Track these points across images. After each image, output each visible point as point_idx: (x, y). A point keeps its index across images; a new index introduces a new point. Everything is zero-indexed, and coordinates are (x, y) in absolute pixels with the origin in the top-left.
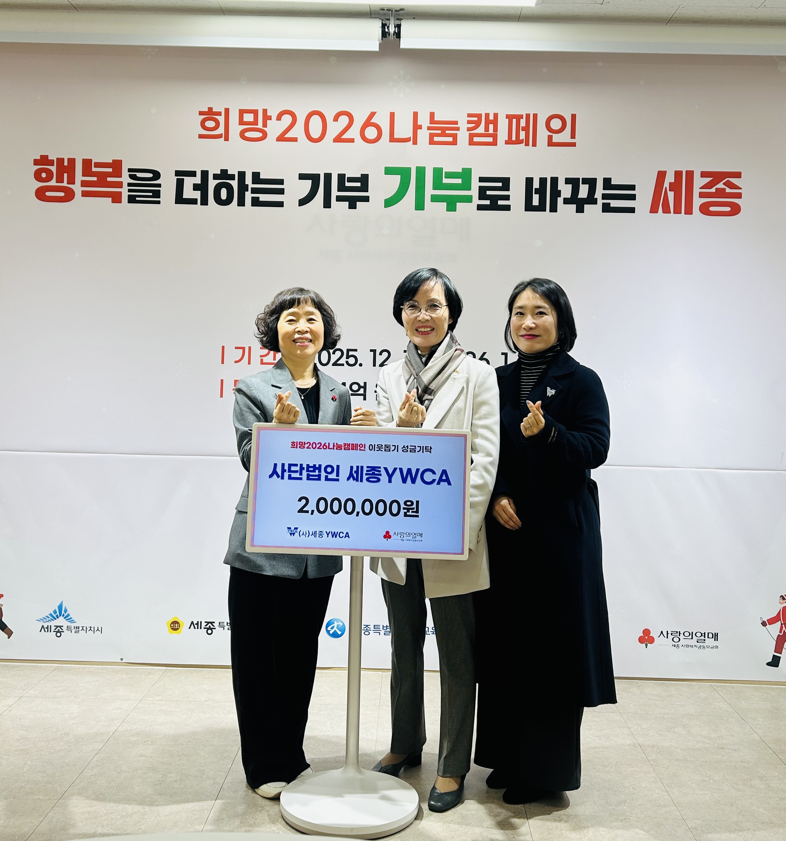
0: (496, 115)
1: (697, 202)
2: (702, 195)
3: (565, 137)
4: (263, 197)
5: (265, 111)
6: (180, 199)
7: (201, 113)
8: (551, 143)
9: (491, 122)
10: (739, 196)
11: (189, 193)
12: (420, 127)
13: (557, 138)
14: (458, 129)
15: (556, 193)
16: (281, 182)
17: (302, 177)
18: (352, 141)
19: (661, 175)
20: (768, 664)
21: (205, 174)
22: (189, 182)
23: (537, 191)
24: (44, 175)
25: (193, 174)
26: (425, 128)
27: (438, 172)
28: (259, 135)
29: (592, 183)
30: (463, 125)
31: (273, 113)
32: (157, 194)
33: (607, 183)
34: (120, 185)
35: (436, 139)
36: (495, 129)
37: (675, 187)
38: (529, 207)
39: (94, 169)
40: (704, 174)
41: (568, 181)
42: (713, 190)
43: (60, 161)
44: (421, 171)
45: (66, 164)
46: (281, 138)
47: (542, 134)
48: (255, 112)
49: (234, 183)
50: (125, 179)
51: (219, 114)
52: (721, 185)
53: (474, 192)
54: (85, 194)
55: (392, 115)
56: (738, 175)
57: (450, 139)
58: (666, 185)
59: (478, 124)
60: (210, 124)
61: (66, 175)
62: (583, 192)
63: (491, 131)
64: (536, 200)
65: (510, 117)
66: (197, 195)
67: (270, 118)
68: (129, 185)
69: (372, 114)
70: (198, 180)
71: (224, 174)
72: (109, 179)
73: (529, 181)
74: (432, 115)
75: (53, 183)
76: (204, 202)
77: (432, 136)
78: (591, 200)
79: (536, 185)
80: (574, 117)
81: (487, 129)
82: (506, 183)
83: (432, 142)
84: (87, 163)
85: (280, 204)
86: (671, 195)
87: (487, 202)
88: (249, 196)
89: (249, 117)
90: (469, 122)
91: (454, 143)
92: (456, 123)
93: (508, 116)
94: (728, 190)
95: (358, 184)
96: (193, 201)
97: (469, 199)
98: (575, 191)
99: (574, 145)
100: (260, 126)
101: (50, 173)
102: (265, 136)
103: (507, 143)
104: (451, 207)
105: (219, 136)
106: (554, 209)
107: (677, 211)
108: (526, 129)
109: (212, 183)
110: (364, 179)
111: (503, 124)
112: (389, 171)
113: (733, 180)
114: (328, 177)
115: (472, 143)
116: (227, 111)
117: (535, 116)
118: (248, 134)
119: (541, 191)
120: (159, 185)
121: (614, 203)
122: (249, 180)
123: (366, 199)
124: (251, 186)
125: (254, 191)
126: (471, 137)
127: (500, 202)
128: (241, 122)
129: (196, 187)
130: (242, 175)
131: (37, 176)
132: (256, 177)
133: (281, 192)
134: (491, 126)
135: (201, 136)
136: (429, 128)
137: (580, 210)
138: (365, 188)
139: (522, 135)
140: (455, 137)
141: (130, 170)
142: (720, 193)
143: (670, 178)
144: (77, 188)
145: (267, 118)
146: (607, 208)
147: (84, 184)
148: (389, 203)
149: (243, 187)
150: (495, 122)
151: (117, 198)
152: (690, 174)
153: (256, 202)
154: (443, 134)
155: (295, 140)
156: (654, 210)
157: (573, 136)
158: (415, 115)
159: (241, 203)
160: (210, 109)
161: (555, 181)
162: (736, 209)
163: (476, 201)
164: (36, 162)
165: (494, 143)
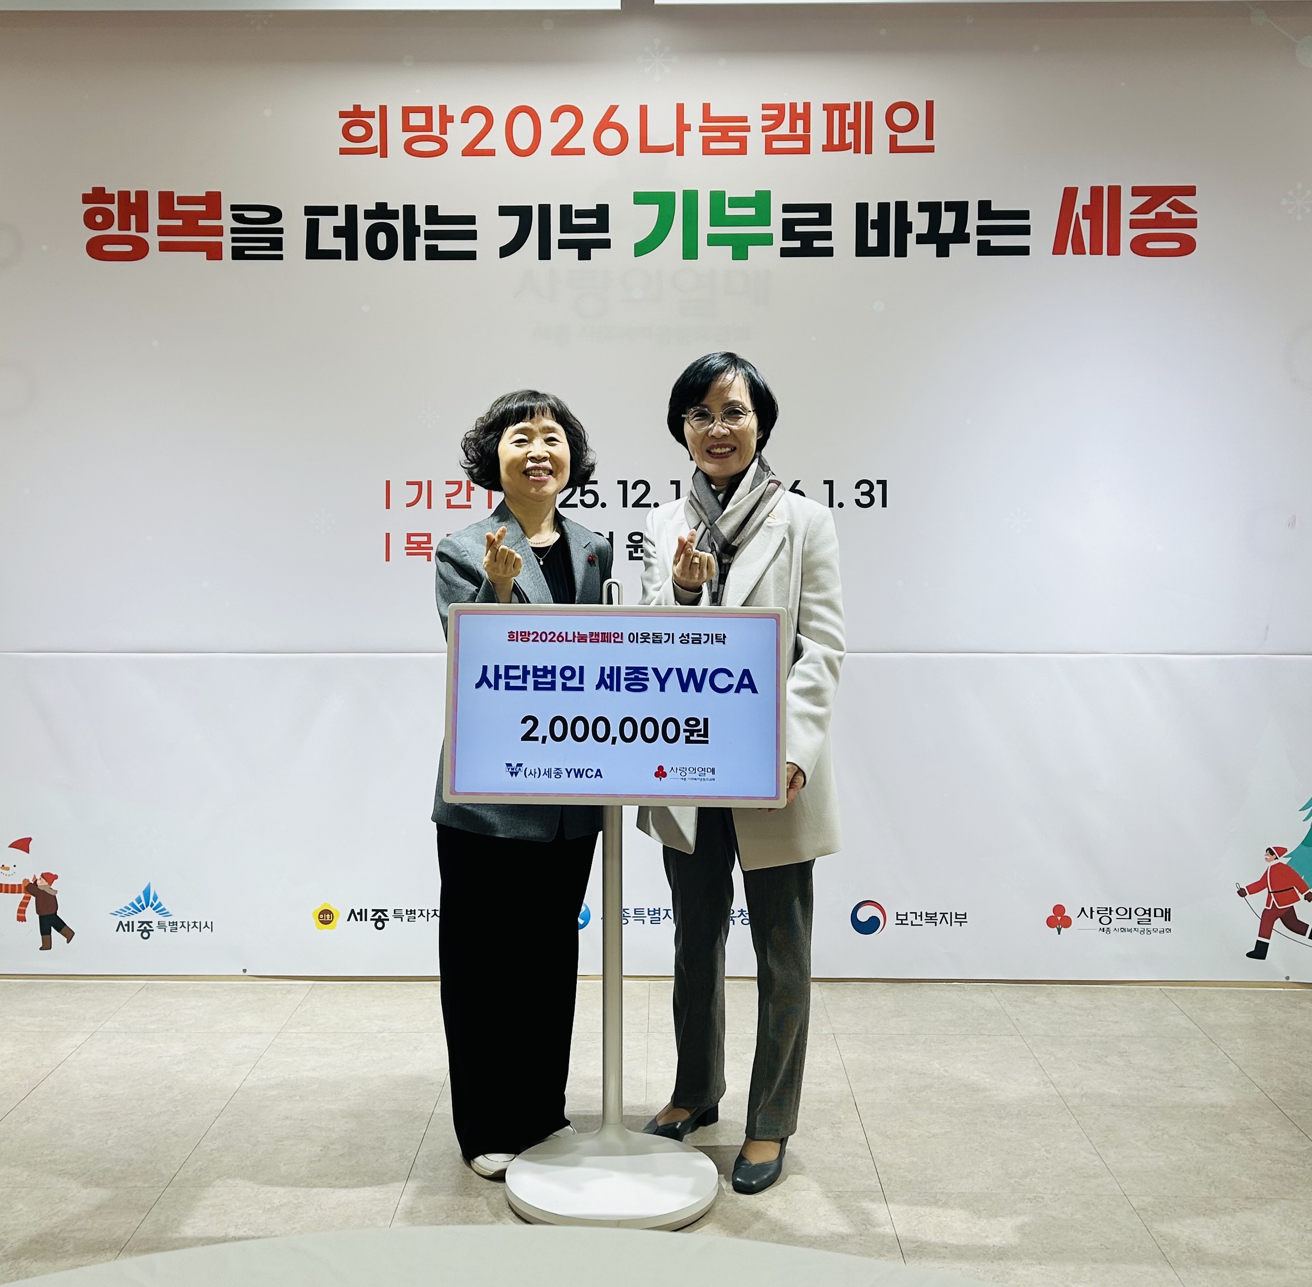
0: (807, 106)
1: (1127, 234)
2: (1134, 224)
3: (916, 137)
4: (444, 245)
5: (443, 109)
6: (313, 252)
7: (343, 115)
8: (894, 148)
9: (800, 116)
10: (1193, 224)
11: (327, 241)
12: (688, 128)
13: (903, 140)
14: (747, 129)
15: (904, 227)
16: (471, 220)
17: (505, 211)
18: (581, 152)
19: (1070, 194)
20: (1249, 955)
21: (351, 211)
22: (327, 224)
23: (875, 224)
24: (99, 219)
25: (332, 211)
26: (695, 128)
27: (717, 198)
28: (434, 146)
29: (960, 209)
30: (756, 123)
31: (456, 111)
32: (277, 244)
33: (985, 209)
34: (219, 231)
35: (713, 146)
36: (807, 128)
37: (1094, 212)
38: (862, 249)
39: (177, 208)
40: (1137, 191)
41: (923, 207)
42: (1152, 216)
43: (124, 195)
44: (691, 197)
45: (133, 200)
46: (470, 151)
47: (881, 133)
48: (428, 111)
49: (398, 225)
50: (227, 221)
51: (371, 115)
52: (1163, 208)
53: (776, 228)
54: (165, 247)
55: (643, 110)
56: (1190, 191)
57: (736, 146)
58: (1078, 209)
59: (779, 120)
60: (357, 131)
61: (133, 218)
62: (948, 222)
63: (800, 131)
64: (873, 238)
65: (829, 108)
66: (340, 244)
67: (451, 119)
68: (234, 230)
69: (613, 109)
70: (340, 220)
71: (381, 211)
72: (201, 223)
73: (862, 209)
74: (706, 107)
75: (114, 230)
76: (352, 255)
77: (706, 141)
78: (960, 236)
79: (873, 214)
80: (930, 105)
81: (793, 128)
82: (825, 212)
83: (707, 151)
84: (166, 198)
85: (471, 256)
86: (1085, 225)
87: (797, 244)
88: (421, 243)
89: (417, 119)
90: (765, 118)
91: (742, 151)
92: (745, 119)
93: (826, 107)
94: (1175, 215)
95: (593, 221)
96: (334, 255)
97: (767, 240)
98: (935, 222)
99: (931, 149)
100: (436, 132)
101: (107, 215)
102: (444, 147)
103: (825, 149)
104: (740, 254)
105: (372, 150)
106: (901, 251)
107: (1096, 250)
108: (855, 126)
109: (363, 225)
110: (602, 213)
111: (818, 119)
112: (640, 198)
113: (1183, 200)
114: (545, 210)
115: (769, 150)
116: (383, 109)
117: (869, 105)
118: (417, 146)
119: (881, 224)
120: (280, 231)
121: (997, 241)
122: (420, 219)
123: (606, 244)
124: (424, 227)
125: (429, 235)
126: (769, 140)
127: (817, 244)
128: (407, 127)
129: (338, 232)
130: (409, 210)
131: (89, 220)
132: (432, 213)
133: (472, 235)
134: (800, 124)
135: (344, 151)
136: (702, 129)
137: (943, 252)
138: (603, 225)
139: (850, 136)
140: (743, 141)
141: (234, 208)
142: (1163, 220)
143: (1083, 199)
144: (152, 238)
145: (446, 119)
146: (984, 249)
147: (162, 231)
148: (642, 249)
149: (411, 230)
150: (806, 117)
151: (214, 252)
152: (1115, 191)
153: (433, 254)
154: (725, 138)
155: (491, 153)
156: (1059, 249)
157: (929, 135)
158: (680, 108)
159: (410, 255)
160: (357, 107)
161: (902, 207)
162: (1187, 246)
163: (779, 243)
164: (86, 199)
165: (806, 150)
